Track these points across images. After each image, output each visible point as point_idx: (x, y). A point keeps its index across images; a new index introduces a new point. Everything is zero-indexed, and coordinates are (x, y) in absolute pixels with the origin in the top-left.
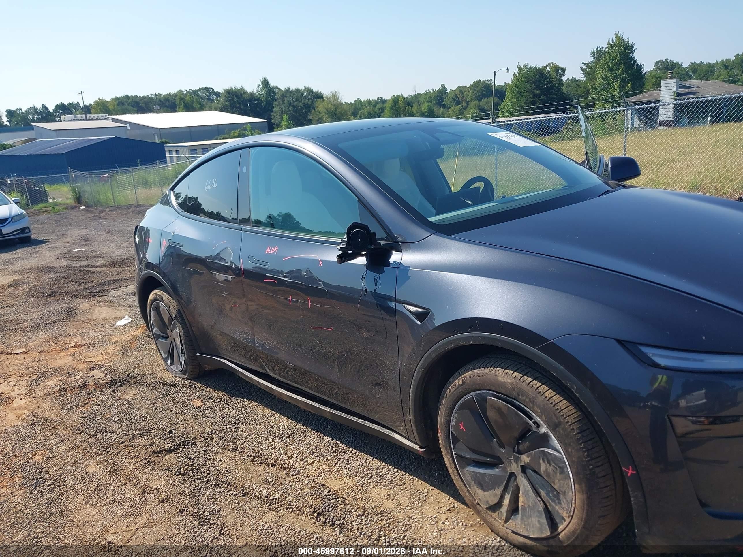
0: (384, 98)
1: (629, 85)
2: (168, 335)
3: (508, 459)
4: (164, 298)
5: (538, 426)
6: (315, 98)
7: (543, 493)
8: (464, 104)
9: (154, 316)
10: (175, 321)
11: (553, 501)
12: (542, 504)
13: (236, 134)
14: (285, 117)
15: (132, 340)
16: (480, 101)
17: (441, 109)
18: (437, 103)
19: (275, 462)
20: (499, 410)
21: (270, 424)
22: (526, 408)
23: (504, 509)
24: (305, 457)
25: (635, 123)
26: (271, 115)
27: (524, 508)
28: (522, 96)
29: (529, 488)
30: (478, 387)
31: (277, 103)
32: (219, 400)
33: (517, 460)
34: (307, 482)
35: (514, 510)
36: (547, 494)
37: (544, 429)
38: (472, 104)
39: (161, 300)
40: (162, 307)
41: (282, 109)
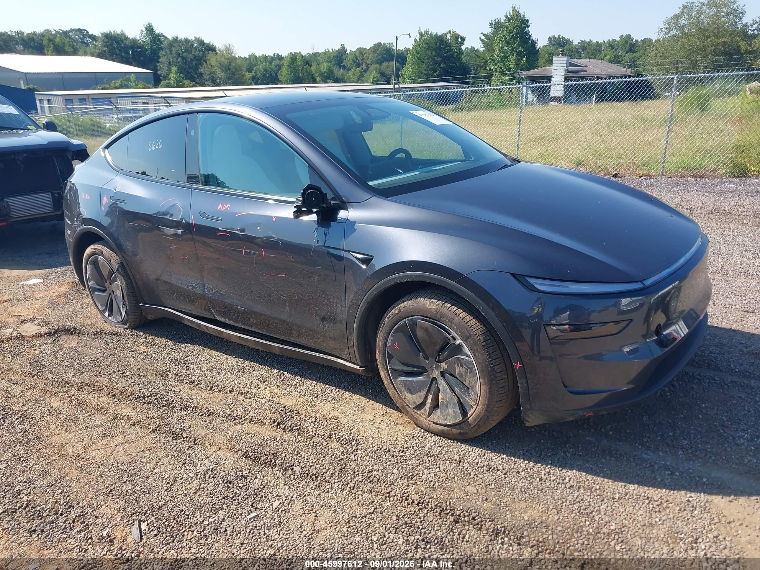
0: (280, 55)
1: (524, 59)
2: (105, 287)
3: (432, 368)
4: (104, 252)
5: (455, 339)
6: (207, 50)
7: (457, 390)
8: (364, 66)
9: (91, 270)
10: (117, 274)
11: (465, 394)
12: (456, 397)
13: (117, 85)
14: (174, 69)
15: (59, 296)
16: (380, 64)
17: (341, 70)
18: (336, 64)
19: (233, 389)
20: (426, 330)
21: (219, 362)
22: (446, 327)
23: (427, 407)
24: (258, 385)
25: (529, 97)
26: (157, 66)
27: (443, 403)
28: (423, 62)
29: (447, 387)
30: (410, 314)
31: (164, 53)
32: (164, 346)
33: (438, 367)
34: (264, 402)
35: (435, 406)
36: (460, 390)
37: (459, 341)
38: (373, 67)
39: (101, 254)
40: (102, 261)
41: (169, 59)
